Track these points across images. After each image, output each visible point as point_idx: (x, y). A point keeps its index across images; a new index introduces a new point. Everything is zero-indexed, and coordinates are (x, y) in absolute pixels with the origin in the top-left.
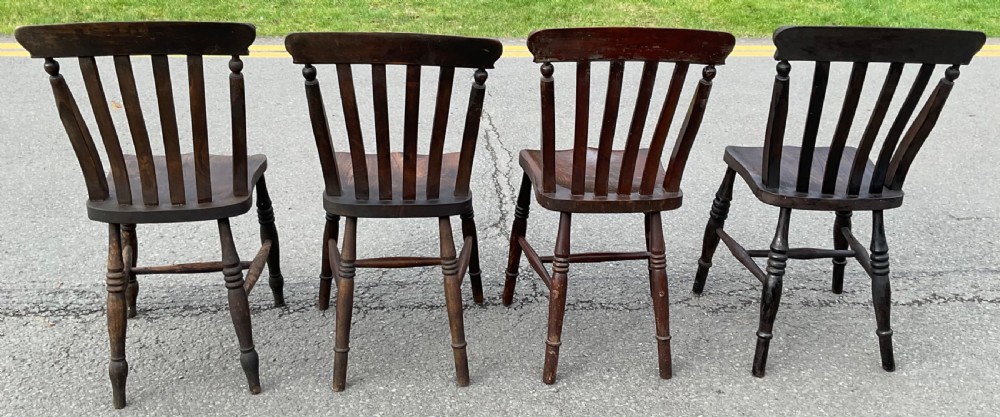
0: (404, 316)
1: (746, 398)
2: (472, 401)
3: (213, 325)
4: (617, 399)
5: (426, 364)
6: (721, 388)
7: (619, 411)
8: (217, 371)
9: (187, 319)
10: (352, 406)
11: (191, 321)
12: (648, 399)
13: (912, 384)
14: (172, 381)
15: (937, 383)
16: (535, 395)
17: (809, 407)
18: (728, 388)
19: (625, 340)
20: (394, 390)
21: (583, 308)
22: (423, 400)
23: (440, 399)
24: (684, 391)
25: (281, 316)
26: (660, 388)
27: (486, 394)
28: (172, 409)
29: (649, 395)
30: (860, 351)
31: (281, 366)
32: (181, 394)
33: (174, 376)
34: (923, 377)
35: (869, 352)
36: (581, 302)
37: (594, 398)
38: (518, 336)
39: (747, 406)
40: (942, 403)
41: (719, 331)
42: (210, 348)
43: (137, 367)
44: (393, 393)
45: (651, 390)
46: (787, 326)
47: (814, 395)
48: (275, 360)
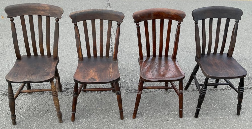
0: (84, 95)
1: (174, 122)
2: (101, 124)
3: (30, 98)
4: (140, 123)
5: (89, 112)
6: (168, 119)
7: (140, 127)
8: (31, 114)
9: (23, 96)
10: (68, 127)
11: (24, 97)
12: (148, 123)
13: (218, 118)
14: (19, 118)
15: (225, 117)
16: (118, 122)
17: (190, 125)
18: (170, 119)
19: (144, 103)
20: (80, 121)
21: (133, 92)
22: (88, 124)
23: (93, 124)
24: (158, 120)
25: (49, 95)
26: (152, 119)
27: (105, 121)
28: (19, 128)
29: (148, 122)
30: (206, 106)
31: (49, 113)
32: (21, 122)
33: (19, 116)
34: (221, 115)
35: (208, 107)
36: (133, 90)
37: (134, 123)
38: (115, 102)
39: (174, 125)
40: (225, 124)
41: (169, 99)
42: (30, 107)
43: (9, 113)
44: (80, 122)
45: (149, 120)
46: (187, 98)
47: (192, 121)
48: (48, 111)
